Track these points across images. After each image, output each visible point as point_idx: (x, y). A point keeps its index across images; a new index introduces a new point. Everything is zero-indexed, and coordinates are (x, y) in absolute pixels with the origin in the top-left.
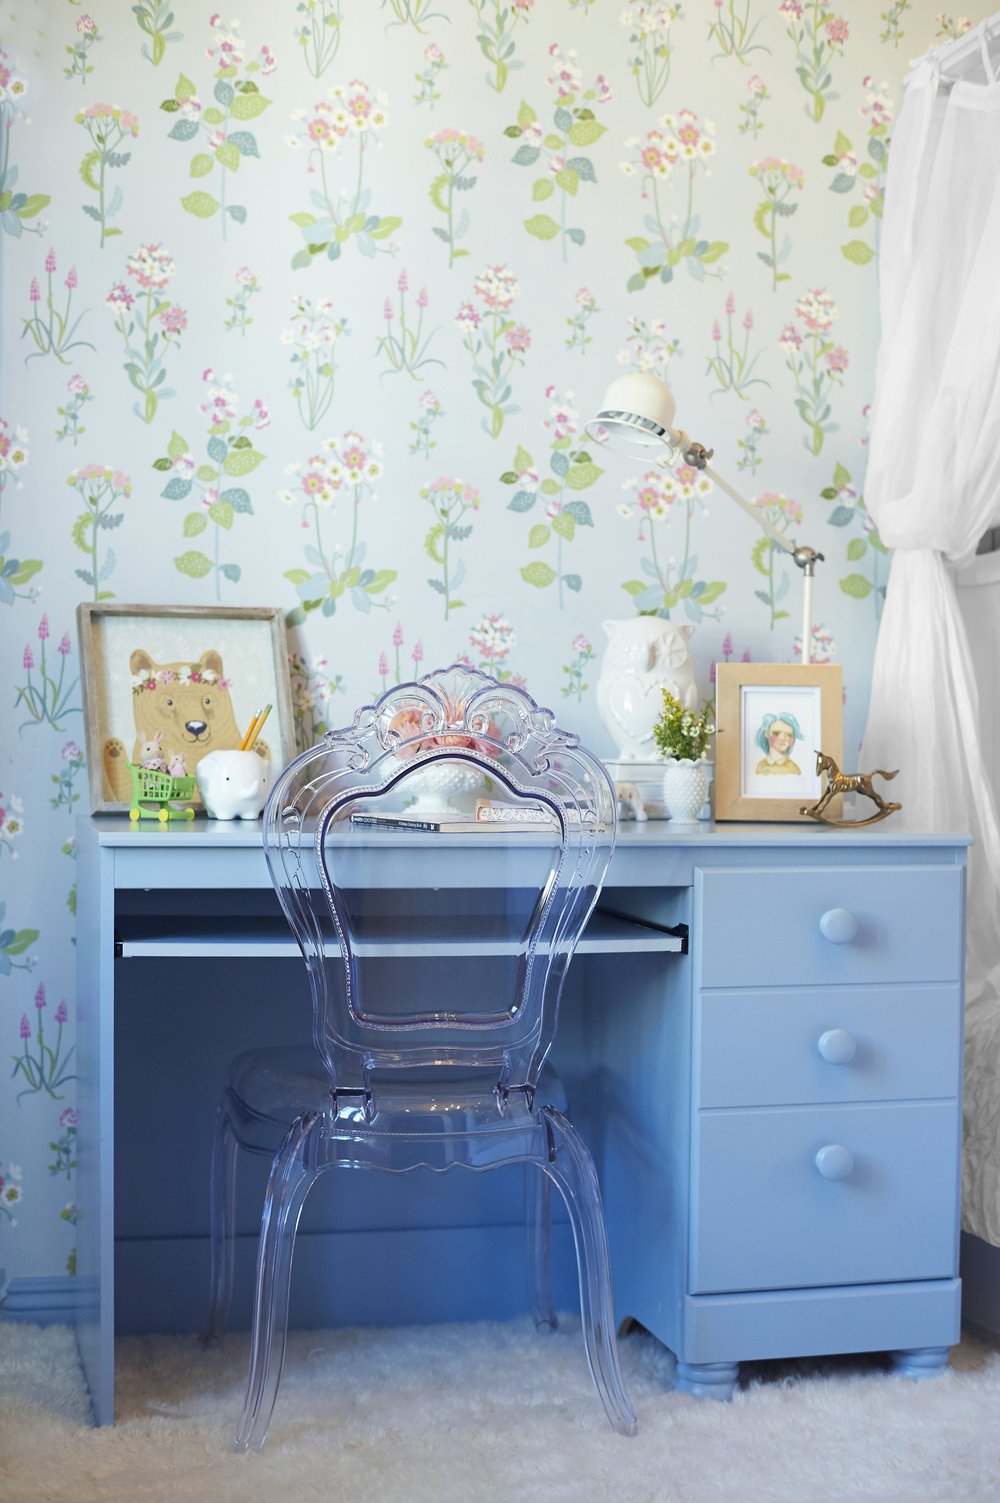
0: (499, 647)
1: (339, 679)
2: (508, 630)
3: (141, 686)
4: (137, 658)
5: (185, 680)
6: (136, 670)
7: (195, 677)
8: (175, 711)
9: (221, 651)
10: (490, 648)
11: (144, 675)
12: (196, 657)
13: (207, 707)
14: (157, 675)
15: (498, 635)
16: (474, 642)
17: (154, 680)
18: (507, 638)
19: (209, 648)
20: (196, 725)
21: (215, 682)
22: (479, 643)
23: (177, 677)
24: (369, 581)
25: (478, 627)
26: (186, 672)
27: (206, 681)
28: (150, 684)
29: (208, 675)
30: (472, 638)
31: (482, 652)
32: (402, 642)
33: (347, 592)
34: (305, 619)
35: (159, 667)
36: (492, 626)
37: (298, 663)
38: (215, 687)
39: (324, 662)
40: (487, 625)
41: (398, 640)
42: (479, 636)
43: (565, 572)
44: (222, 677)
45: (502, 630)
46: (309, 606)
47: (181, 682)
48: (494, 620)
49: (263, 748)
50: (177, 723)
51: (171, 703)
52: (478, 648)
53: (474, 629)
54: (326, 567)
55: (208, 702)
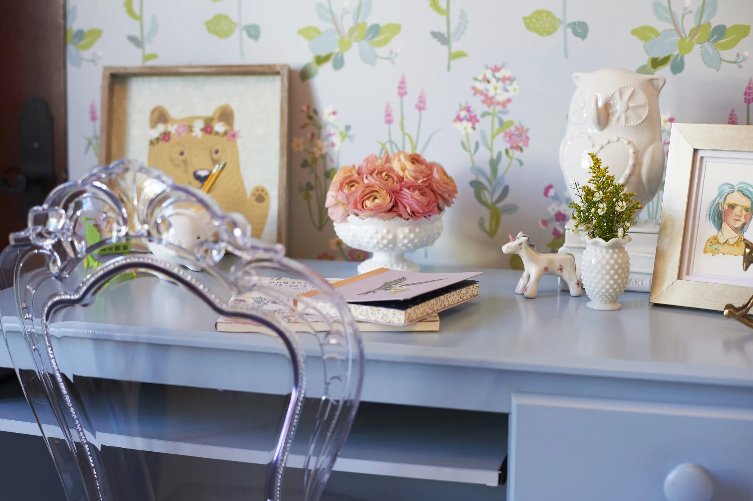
0: (501, 97)
1: (348, 128)
2: (511, 79)
3: (158, 139)
4: (156, 114)
5: (197, 132)
6: (154, 124)
7: (208, 129)
8: (185, 162)
9: (234, 106)
10: (492, 98)
11: (161, 128)
12: (210, 111)
13: (216, 156)
14: (172, 128)
15: (500, 84)
16: (476, 91)
17: (170, 133)
18: (509, 87)
19: (222, 102)
20: (203, 173)
21: (225, 133)
22: (481, 93)
23: (190, 129)
24: (375, 35)
25: (480, 77)
26: (199, 125)
27: (217, 133)
28: (166, 136)
29: (219, 127)
30: (474, 88)
31: (484, 102)
32: (406, 93)
33: (355, 46)
34: (316, 72)
35: (175, 121)
36: (494, 76)
37: (312, 114)
38: (225, 138)
39: (334, 113)
40: (489, 74)
41: (402, 91)
42: (481, 86)
43: (570, 19)
44: (232, 129)
45: (504, 80)
46: (320, 60)
47: (194, 134)
48: (496, 69)
49: (263, 194)
50: (186, 171)
51: (182, 154)
52: (480, 98)
53: (476, 79)
54: (335, 22)
55: (217, 152)
